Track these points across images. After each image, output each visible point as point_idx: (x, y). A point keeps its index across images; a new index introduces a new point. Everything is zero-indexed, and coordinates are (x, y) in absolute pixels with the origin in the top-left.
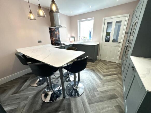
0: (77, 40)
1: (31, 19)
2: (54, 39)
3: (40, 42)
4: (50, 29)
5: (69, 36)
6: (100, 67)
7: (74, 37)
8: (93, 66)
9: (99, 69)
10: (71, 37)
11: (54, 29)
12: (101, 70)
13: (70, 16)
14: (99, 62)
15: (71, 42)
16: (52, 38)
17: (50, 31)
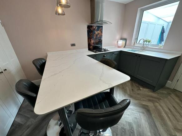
0: (130, 45)
1: (59, 14)
2: (92, 41)
3: (73, 45)
4: (89, 27)
5: (118, 37)
6: (169, 109)
7: (126, 40)
8: (151, 99)
9: (166, 113)
10: (121, 39)
11: (94, 28)
12: (169, 117)
13: (125, 3)
14: (169, 94)
15: (119, 47)
16: (90, 41)
17: (88, 31)
